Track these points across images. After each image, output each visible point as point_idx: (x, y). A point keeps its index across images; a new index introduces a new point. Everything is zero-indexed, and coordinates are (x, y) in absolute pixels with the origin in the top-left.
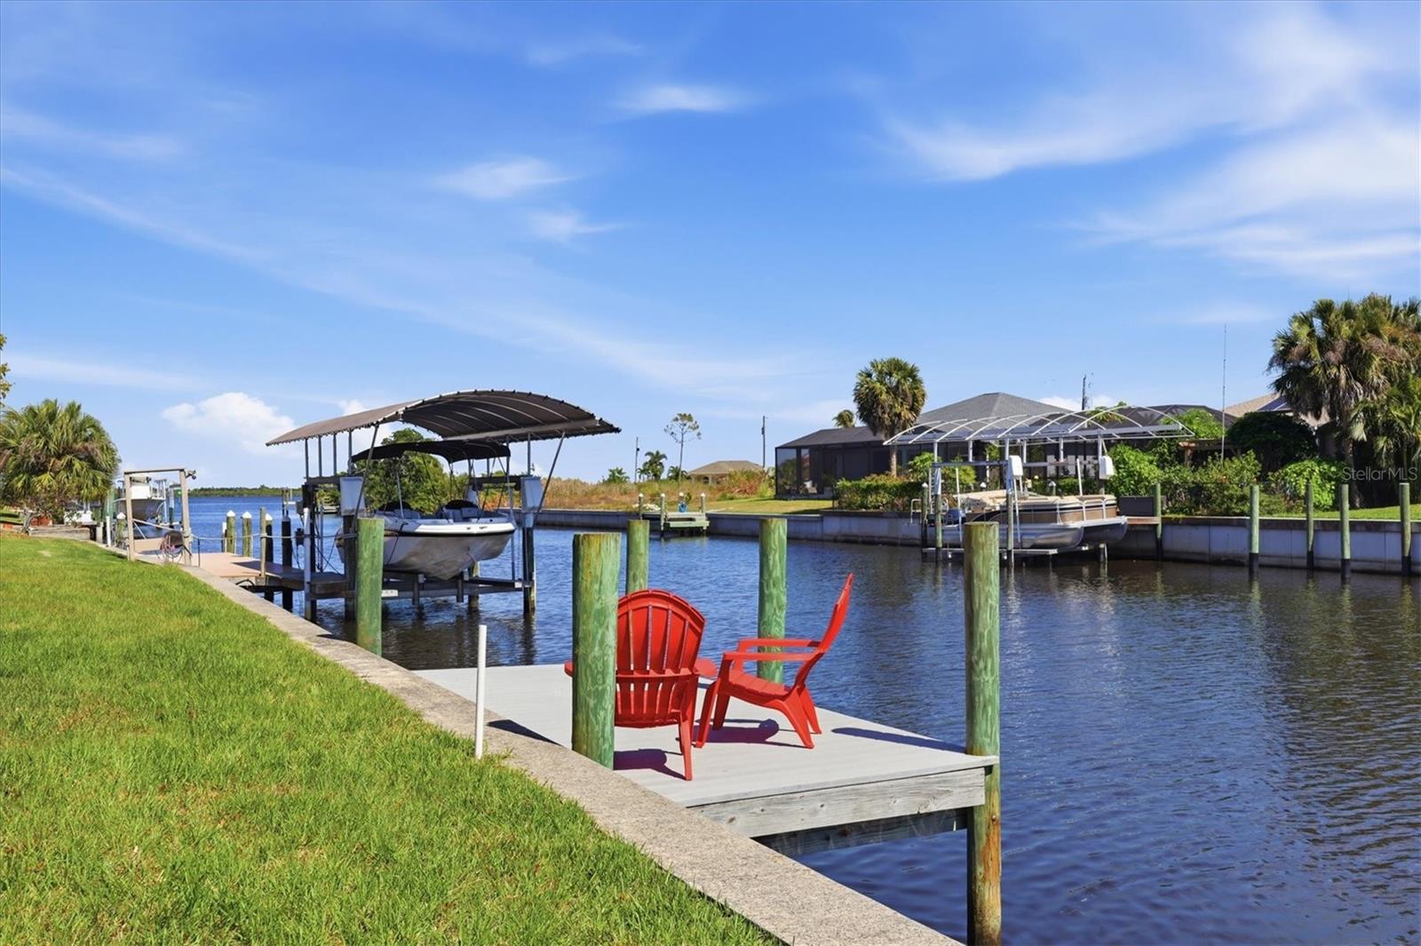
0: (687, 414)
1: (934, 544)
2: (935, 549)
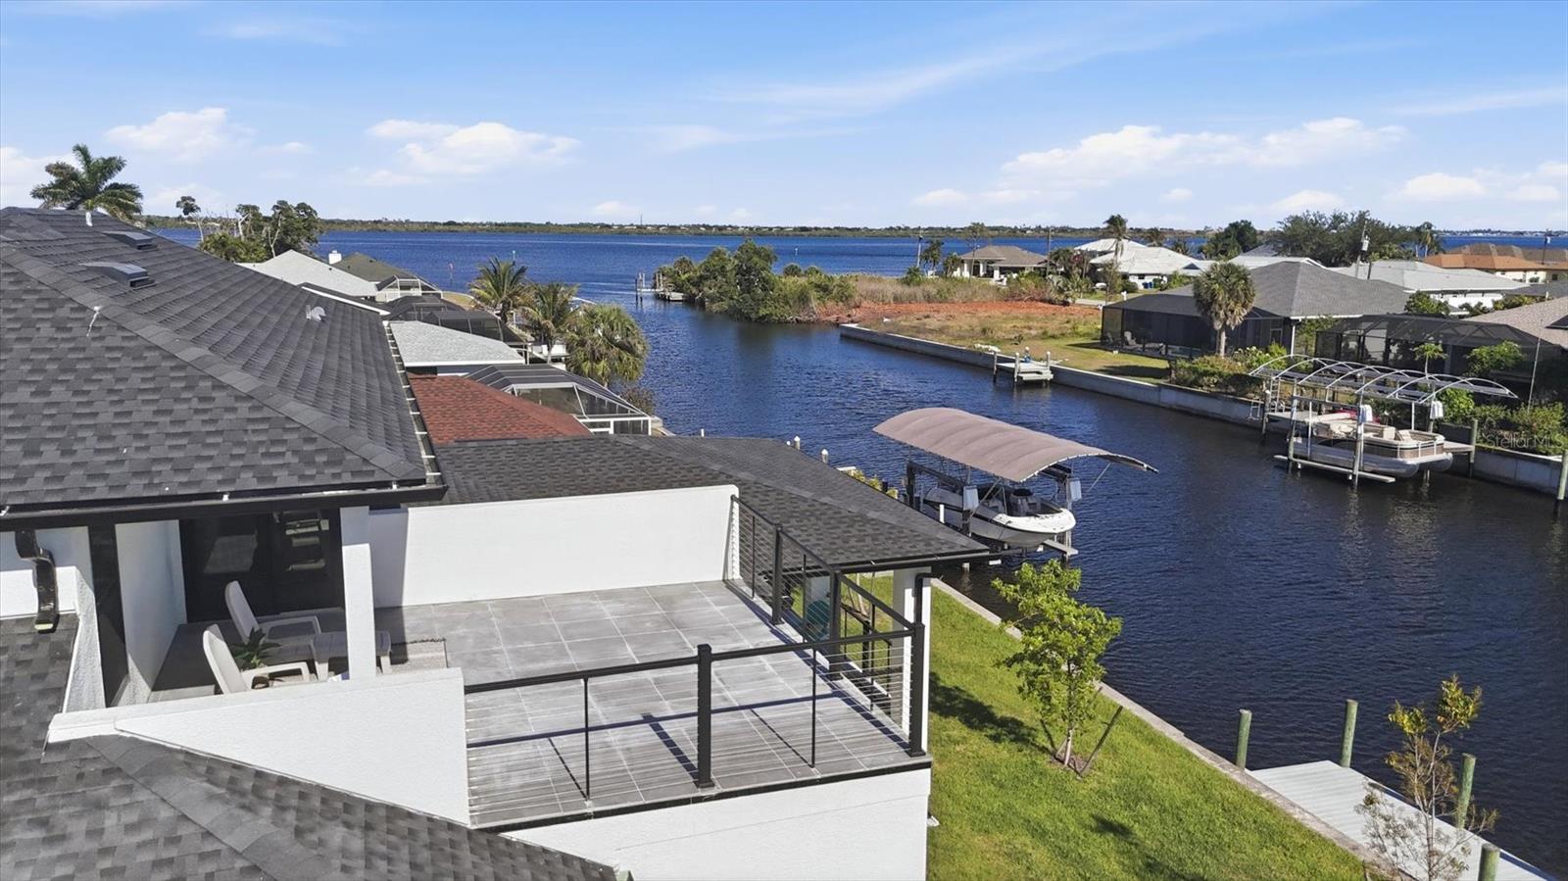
1: (1287, 454)
2: (1286, 458)
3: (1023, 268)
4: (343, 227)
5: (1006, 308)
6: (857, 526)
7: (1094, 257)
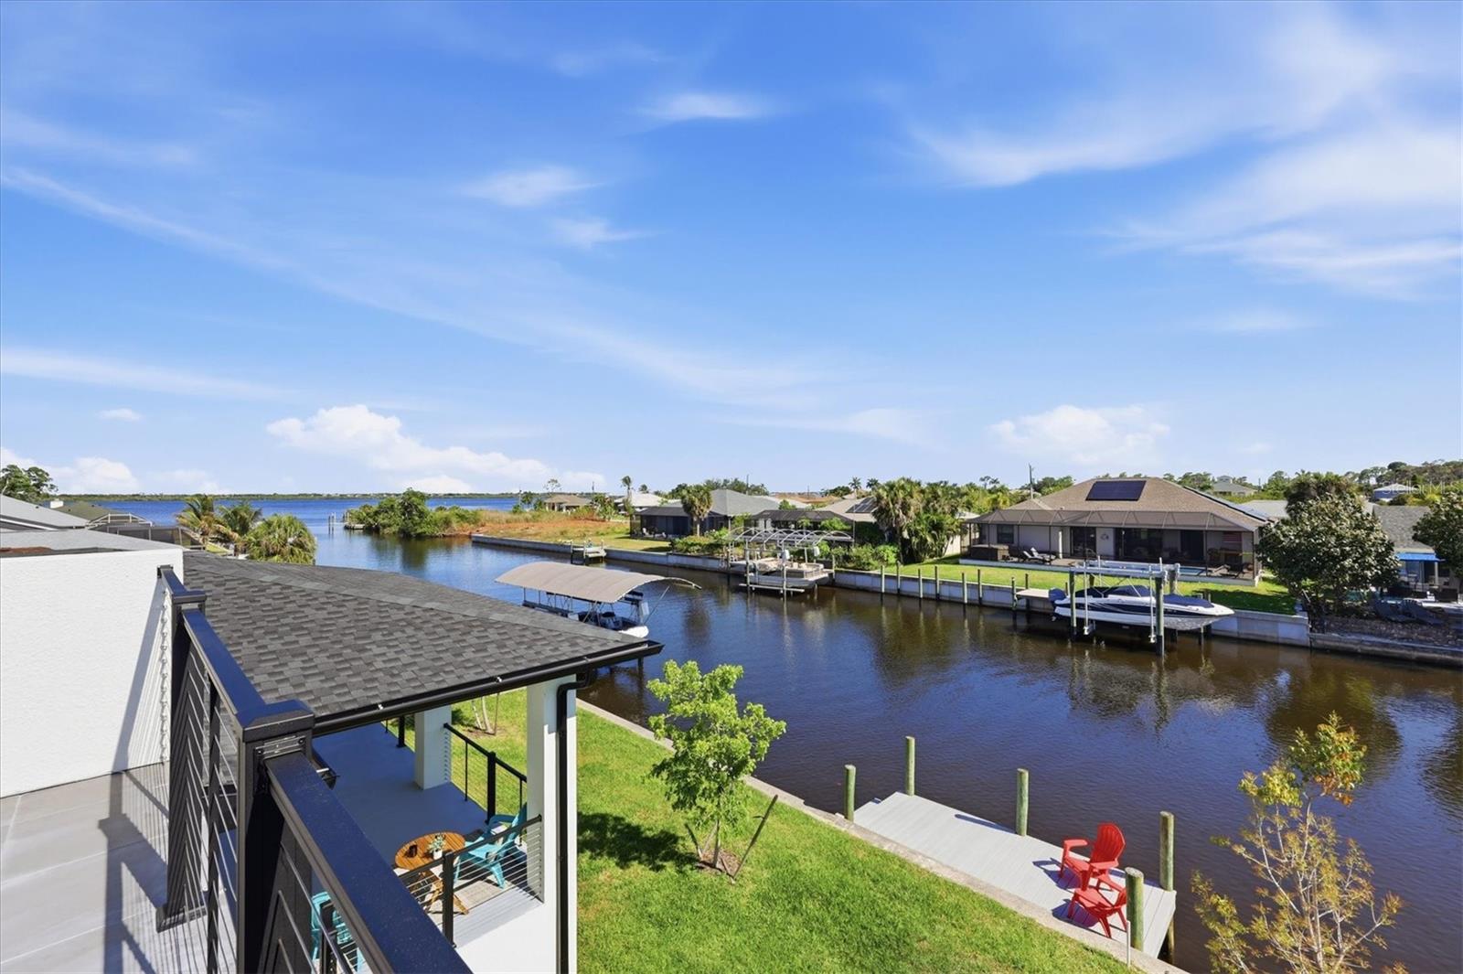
0: (555, 480)
1: (746, 582)
2: (745, 585)
3: (578, 507)
4: (104, 499)
5: (572, 523)
6: (475, 633)
7: (615, 499)
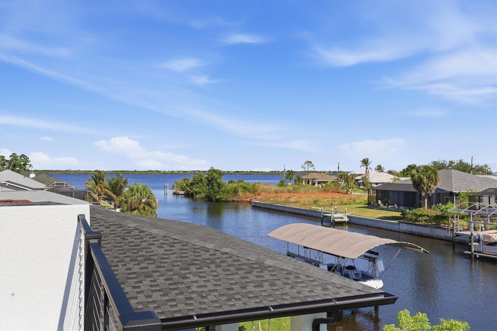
0: (310, 161)
2: (470, 253)
3: (327, 182)
5: (323, 195)
7: (356, 176)
